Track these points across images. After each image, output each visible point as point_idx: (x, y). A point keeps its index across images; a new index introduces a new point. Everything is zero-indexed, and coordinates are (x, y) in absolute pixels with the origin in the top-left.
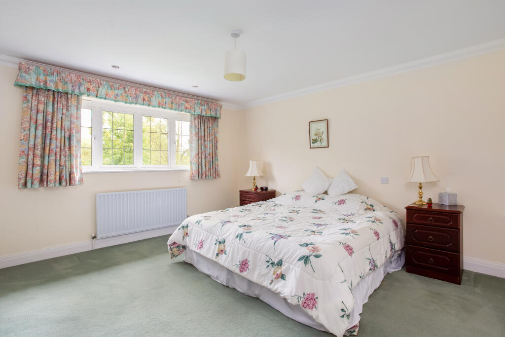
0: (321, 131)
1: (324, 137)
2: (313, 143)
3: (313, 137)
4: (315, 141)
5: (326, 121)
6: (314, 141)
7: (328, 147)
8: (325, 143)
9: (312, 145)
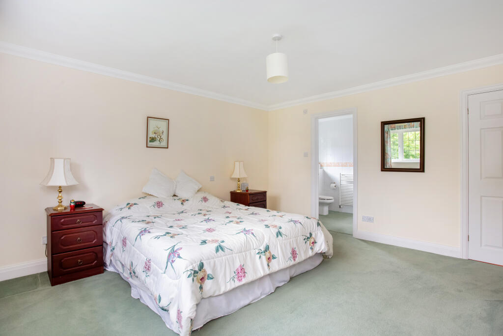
0: (161, 130)
1: (164, 137)
2: (150, 141)
3: (151, 135)
4: (153, 140)
5: (167, 121)
6: (151, 141)
7: (167, 148)
8: (164, 144)
9: (150, 144)
